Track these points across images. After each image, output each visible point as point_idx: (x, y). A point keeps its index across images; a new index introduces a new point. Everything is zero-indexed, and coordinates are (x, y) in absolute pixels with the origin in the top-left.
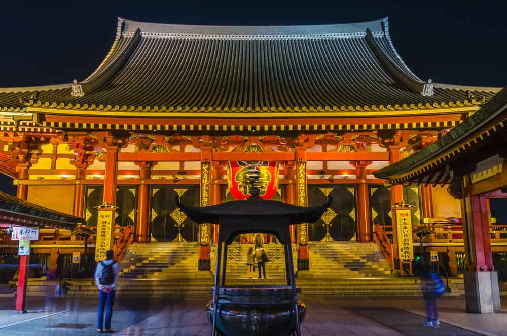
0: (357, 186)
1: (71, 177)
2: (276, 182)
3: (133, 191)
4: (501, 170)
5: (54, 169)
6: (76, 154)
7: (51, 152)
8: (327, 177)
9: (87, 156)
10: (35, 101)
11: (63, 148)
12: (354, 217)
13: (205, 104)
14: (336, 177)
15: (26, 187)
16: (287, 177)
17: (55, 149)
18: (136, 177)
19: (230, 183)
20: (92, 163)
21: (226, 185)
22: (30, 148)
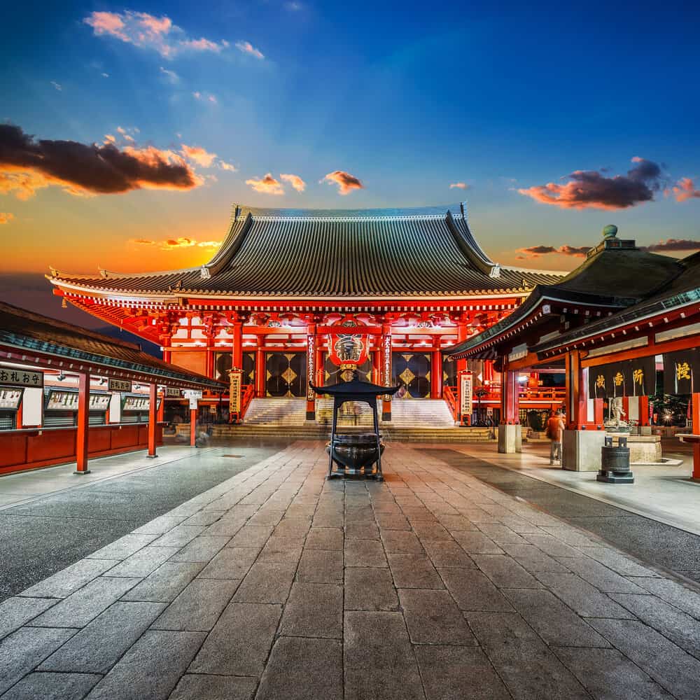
0: (433, 354)
1: (204, 345)
2: (368, 349)
3: (252, 356)
4: (526, 355)
5: (189, 339)
6: (207, 326)
7: (187, 324)
8: (408, 345)
9: (215, 328)
10: (181, 289)
11: (196, 321)
12: (429, 379)
13: (312, 289)
14: (416, 345)
15: (169, 353)
16: (376, 345)
17: (190, 322)
18: (254, 344)
19: (330, 350)
20: (219, 333)
21: (327, 352)
22: (171, 322)
